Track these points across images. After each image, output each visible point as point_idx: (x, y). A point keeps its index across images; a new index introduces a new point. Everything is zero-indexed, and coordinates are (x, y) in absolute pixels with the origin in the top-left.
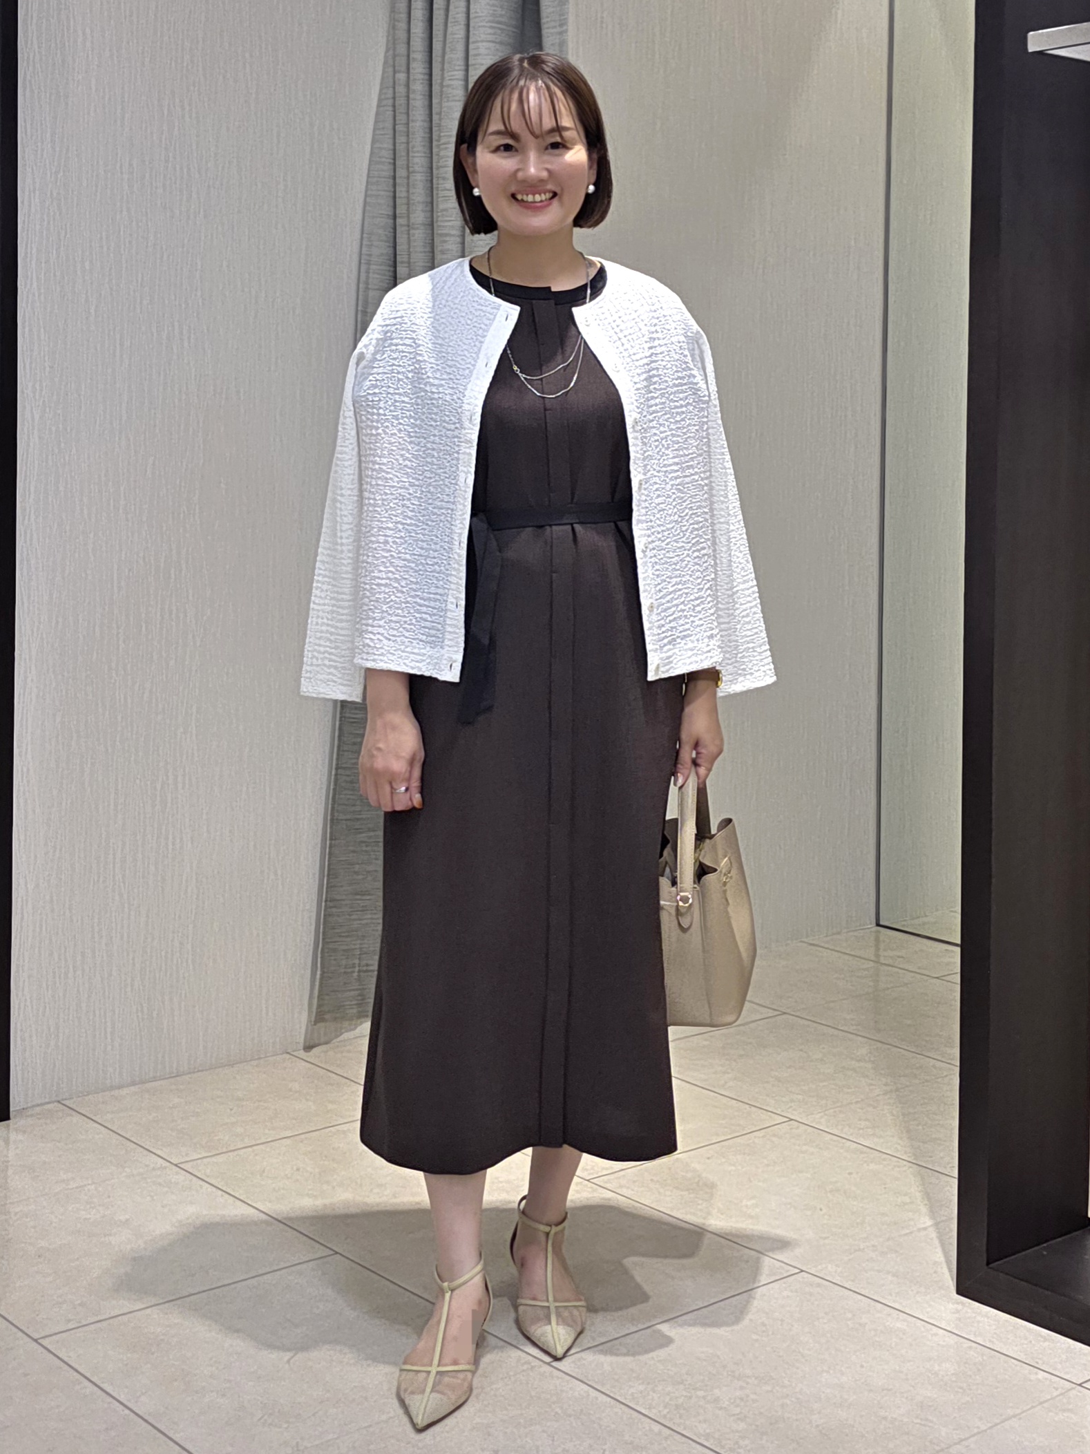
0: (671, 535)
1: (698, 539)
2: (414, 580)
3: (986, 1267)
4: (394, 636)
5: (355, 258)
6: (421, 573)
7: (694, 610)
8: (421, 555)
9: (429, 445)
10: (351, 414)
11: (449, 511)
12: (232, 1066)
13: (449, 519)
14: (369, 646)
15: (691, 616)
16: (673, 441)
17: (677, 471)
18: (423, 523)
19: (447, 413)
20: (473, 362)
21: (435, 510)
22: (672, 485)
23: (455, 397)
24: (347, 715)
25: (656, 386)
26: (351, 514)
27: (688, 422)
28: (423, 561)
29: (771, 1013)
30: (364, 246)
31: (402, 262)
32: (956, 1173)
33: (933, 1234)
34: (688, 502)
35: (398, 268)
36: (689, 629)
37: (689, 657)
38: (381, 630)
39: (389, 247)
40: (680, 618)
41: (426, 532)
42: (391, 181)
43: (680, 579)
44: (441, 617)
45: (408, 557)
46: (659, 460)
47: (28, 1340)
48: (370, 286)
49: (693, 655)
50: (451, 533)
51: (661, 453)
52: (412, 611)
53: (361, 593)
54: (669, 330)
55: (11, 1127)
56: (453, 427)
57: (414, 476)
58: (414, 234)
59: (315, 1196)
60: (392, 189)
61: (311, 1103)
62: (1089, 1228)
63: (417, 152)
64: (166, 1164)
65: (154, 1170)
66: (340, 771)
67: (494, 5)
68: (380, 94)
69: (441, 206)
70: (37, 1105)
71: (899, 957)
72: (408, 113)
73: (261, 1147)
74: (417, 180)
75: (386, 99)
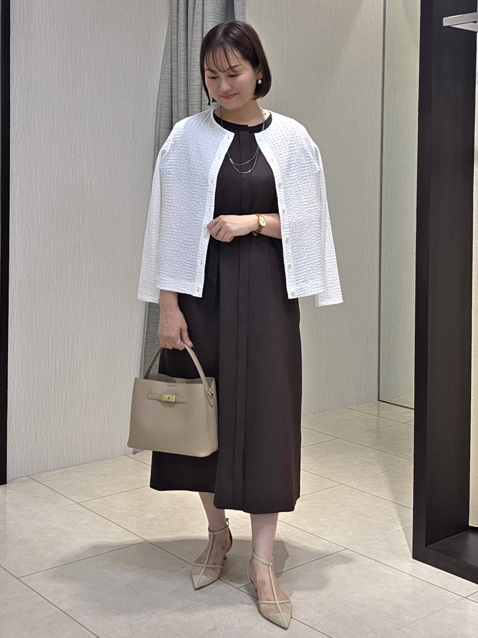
0: (306, 233)
1: (318, 235)
2: (184, 252)
3: (425, 547)
4: (173, 276)
5: (155, 114)
6: (186, 248)
7: (317, 267)
8: (186, 241)
9: (193, 192)
10: (159, 176)
12: (102, 461)
13: (199, 225)
14: (163, 280)
15: (316, 269)
16: (304, 192)
17: (307, 205)
18: (188, 226)
19: (201, 179)
20: (213, 157)
21: (194, 221)
22: (306, 211)
23: (205, 172)
24: (151, 310)
25: (294, 168)
26: (156, 221)
27: (311, 183)
28: (188, 244)
29: (332, 438)
30: (158, 109)
31: (175, 116)
32: (412, 507)
33: (402, 533)
34: (314, 218)
35: (173, 119)
36: (315, 275)
37: (314, 288)
38: (168, 273)
39: (169, 110)
40: (310, 270)
41: (190, 231)
42: (170, 81)
43: (310, 253)
44: (194, 268)
45: (181, 241)
46: (298, 200)
47: (14, 578)
48: (161, 127)
49: (316, 287)
50: (200, 231)
51: (299, 197)
52: (182, 265)
53: (160, 256)
54: (299, 143)
55: (7, 487)
56: (204, 185)
57: (186, 206)
58: (180, 104)
59: (138, 517)
60: (170, 85)
61: (136, 477)
62: (469, 530)
63: (181, 69)
64: (73, 503)
65: (69, 505)
66: (148, 334)
67: (214, 6)
68: (165, 44)
69: (192, 92)
70: (18, 478)
71: (388, 414)
72: (177, 53)
73: (114, 495)
74: (181, 81)
75: (168, 46)
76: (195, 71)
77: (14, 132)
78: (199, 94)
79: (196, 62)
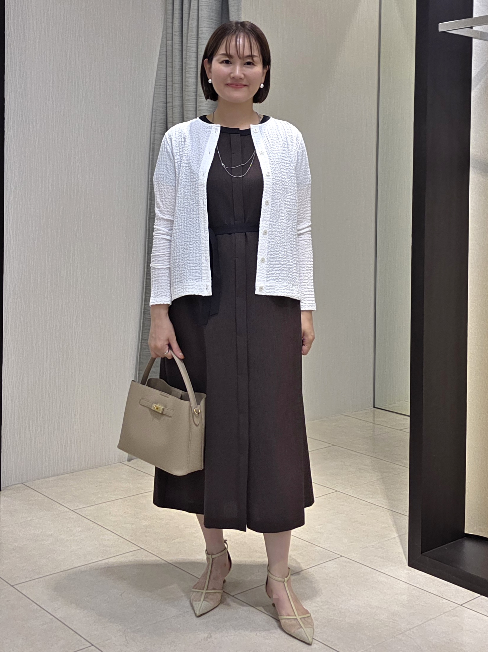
3: (420, 555)
5: (150, 120)
12: (97, 468)
20: (203, 152)
21: (191, 219)
29: (328, 445)
30: (153, 115)
31: (170, 121)
32: (408, 514)
33: (398, 540)
35: (168, 124)
39: (164, 116)
42: (165, 87)
47: (9, 585)
48: (156, 133)
50: (200, 228)
52: (187, 267)
55: (2, 494)
58: (175, 110)
59: (132, 524)
60: (165, 91)
61: (131, 484)
62: (465, 537)
63: (176, 75)
64: (68, 510)
65: (64, 512)
66: (143, 341)
67: (209, 12)
68: (160, 50)
69: (187, 98)
70: (13, 485)
71: (383, 421)
72: (172, 58)
73: (109, 503)
74: (176, 87)
75: (163, 52)
76: (191, 77)
77: (9, 137)
78: (194, 100)
79: (190, 68)
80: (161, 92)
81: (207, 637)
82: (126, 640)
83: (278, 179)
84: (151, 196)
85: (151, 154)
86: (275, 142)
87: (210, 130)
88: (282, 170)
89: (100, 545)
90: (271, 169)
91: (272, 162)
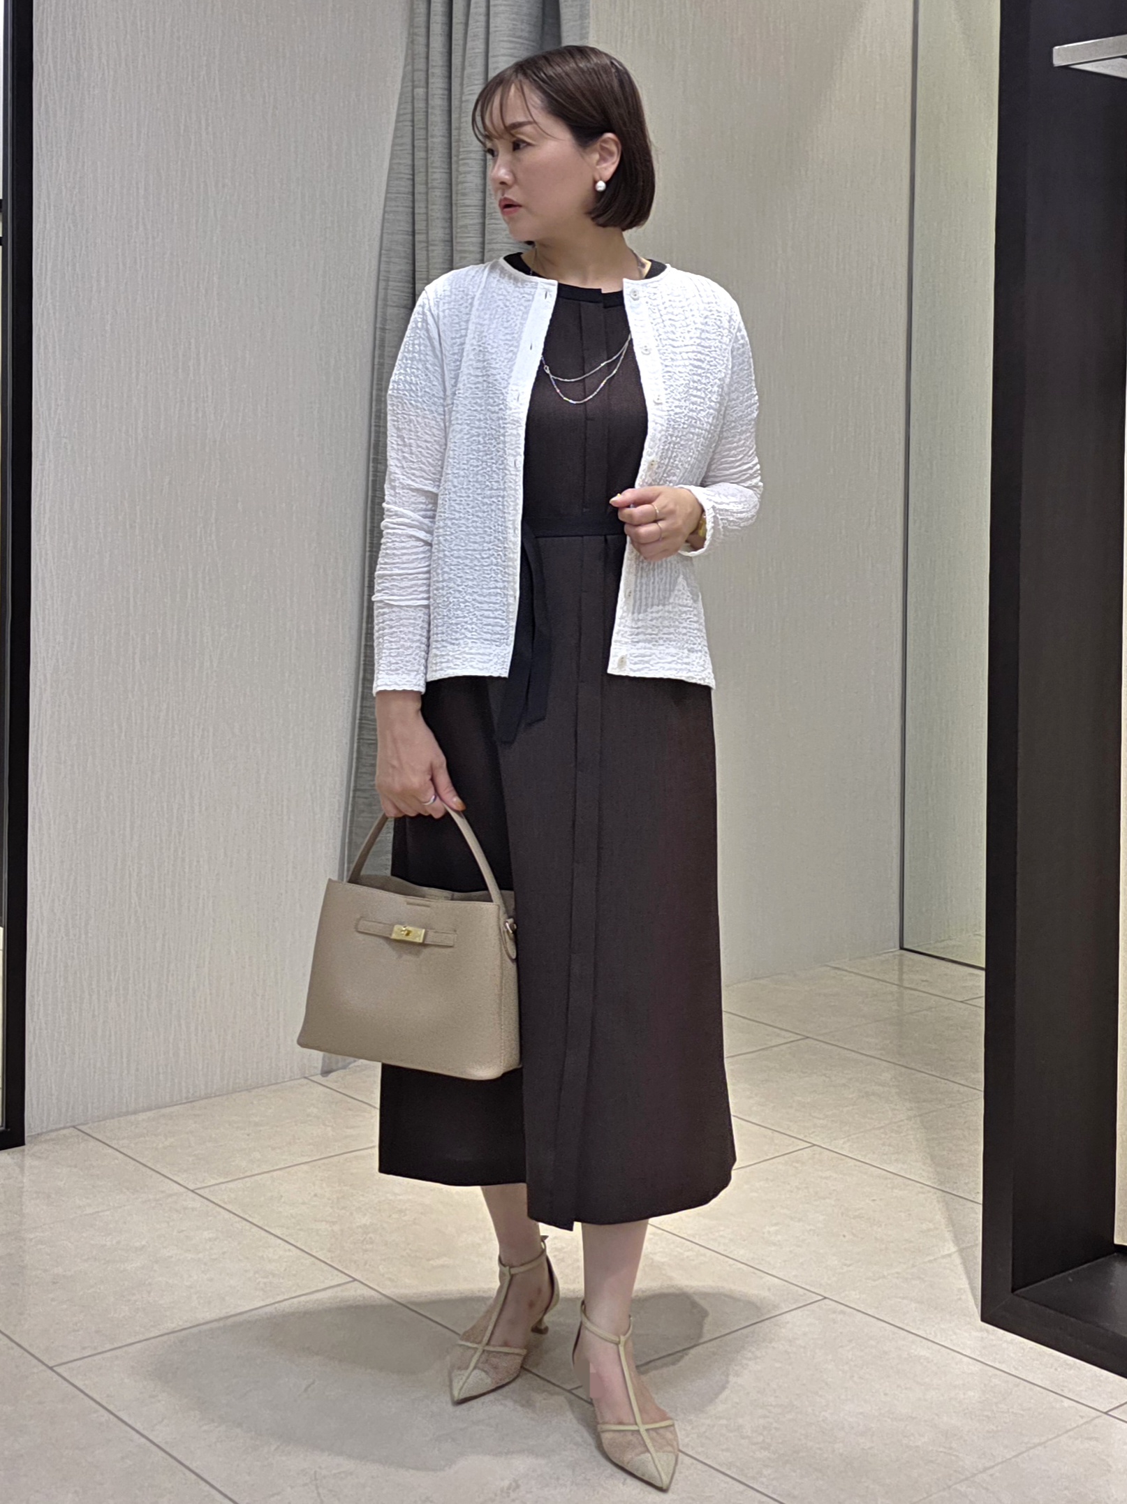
3: (1011, 1294)
5: (374, 273)
11: (500, 499)
12: (249, 1090)
13: (501, 507)
29: (793, 1037)
30: (382, 263)
31: (421, 279)
32: (980, 1198)
33: (957, 1260)
39: (408, 263)
42: (410, 196)
47: (44, 1368)
48: (388, 303)
50: (505, 522)
52: (472, 610)
55: (26, 1152)
58: (433, 251)
59: (334, 1223)
60: (411, 204)
61: (329, 1129)
62: (1115, 1254)
63: (436, 168)
64: (183, 1190)
65: (170, 1196)
66: (358, 794)
67: (514, 19)
68: (399, 109)
69: (460, 222)
70: (52, 1131)
71: (923, 981)
72: (427, 129)
73: (279, 1172)
74: (436, 196)
75: (404, 114)
76: (469, 172)
77: (43, 314)
78: (478, 227)
79: (470, 152)
80: (401, 209)
81: (509, 1488)
82: (319, 1494)
83: (681, 411)
84: (376, 453)
85: (377, 353)
86: (677, 324)
87: (533, 290)
88: (691, 390)
89: (256, 1272)
90: (666, 389)
91: (670, 372)
